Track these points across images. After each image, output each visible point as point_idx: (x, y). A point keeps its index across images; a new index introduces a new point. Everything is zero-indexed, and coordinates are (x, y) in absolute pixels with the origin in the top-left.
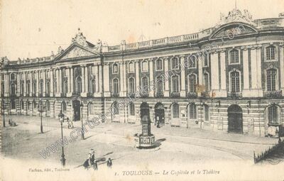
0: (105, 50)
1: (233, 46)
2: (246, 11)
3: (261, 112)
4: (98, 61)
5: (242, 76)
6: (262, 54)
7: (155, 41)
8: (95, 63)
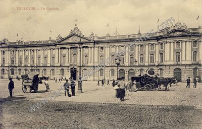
0: (96, 39)
1: (178, 40)
2: (184, 24)
3: (190, 71)
4: (92, 45)
5: (182, 55)
6: (192, 44)
7: (129, 36)
8: (89, 46)
